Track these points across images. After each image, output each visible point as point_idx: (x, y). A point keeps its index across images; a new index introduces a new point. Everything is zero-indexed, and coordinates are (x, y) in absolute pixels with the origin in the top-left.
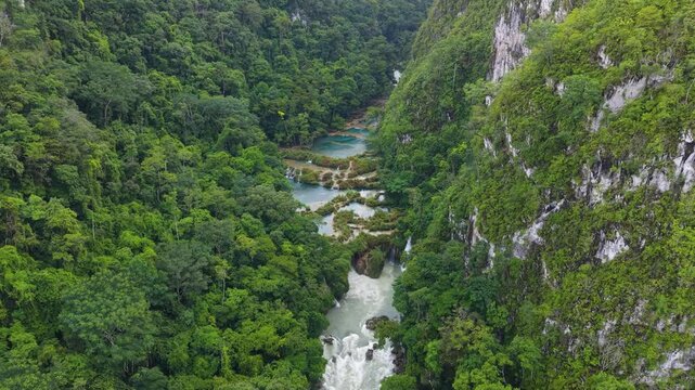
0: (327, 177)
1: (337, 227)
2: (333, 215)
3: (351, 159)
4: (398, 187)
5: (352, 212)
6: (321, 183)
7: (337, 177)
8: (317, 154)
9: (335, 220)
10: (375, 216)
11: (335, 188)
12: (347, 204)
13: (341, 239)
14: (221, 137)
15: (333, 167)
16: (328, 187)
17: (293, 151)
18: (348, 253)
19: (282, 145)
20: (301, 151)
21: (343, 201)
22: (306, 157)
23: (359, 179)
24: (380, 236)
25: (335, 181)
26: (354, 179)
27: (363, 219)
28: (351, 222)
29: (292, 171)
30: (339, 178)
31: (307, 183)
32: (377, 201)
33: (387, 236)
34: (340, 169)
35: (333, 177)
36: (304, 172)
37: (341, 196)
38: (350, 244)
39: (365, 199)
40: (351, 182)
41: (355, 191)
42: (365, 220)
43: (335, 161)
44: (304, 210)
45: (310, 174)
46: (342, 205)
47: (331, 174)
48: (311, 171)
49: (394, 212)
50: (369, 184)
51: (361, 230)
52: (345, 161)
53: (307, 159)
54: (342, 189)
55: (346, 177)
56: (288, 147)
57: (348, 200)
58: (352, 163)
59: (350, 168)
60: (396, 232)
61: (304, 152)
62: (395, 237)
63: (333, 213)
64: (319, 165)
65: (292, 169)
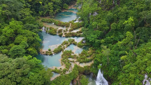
0: (60, 31)
1: (63, 61)
2: (62, 53)
3: (71, 22)
4: (93, 39)
5: (71, 52)
6: (57, 34)
7: (64, 31)
8: (56, 20)
9: (62, 56)
10: (82, 53)
11: (64, 37)
12: (69, 46)
15: (63, 26)
16: (60, 36)
17: (47, 19)
20: (50, 19)
21: (67, 44)
22: (52, 21)
23: (74, 32)
24: (85, 67)
25: (64, 33)
26: (71, 32)
27: (76, 56)
28: (70, 57)
29: (45, 28)
30: (65, 32)
31: (51, 34)
32: (82, 44)
33: (89, 67)
34: (66, 27)
35: (62, 31)
36: (50, 29)
37: (66, 41)
38: (69, 75)
39: (77, 43)
40: (71, 33)
41: (72, 38)
42: (77, 56)
43: (64, 23)
44: (48, 51)
45: (53, 30)
46: (66, 46)
47: (62, 30)
48: (53, 28)
49: (90, 50)
50: (78, 34)
51: (75, 62)
52: (68, 23)
53: (52, 22)
54: (67, 37)
55: (68, 31)
56: (45, 17)
57: (69, 43)
58: (71, 24)
59: (70, 26)
60: (93, 64)
61: (51, 19)
62: (93, 67)
63: (62, 52)
64: (57, 25)
65: (45, 27)
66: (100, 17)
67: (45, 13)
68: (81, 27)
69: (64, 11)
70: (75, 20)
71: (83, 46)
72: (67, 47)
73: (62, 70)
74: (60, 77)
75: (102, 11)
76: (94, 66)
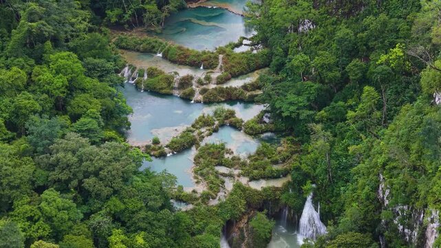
0: (185, 82)
1: (200, 174)
2: (194, 152)
3: (221, 51)
4: (292, 108)
5: (222, 147)
6: (176, 93)
7: (200, 83)
8: (170, 43)
9: (197, 159)
10: (258, 153)
11: (198, 102)
12: (216, 131)
13: (206, 197)
14: (17, 35)
15: (194, 65)
16: (187, 99)
17: (133, 36)
18: (216, 224)
19: (118, 26)
20: (145, 37)
21: (208, 125)
22: (154, 47)
23: (233, 86)
24: (265, 190)
25: (197, 89)
26: (225, 86)
27: (239, 159)
28: (220, 164)
29: (132, 72)
30: (202, 84)
31: (155, 92)
32: (259, 125)
33: (277, 189)
34: (204, 68)
35: (193, 82)
36: (152, 73)
37: (206, 115)
38: (220, 207)
39: (242, 122)
40: (221, 91)
41: (226, 107)
42: (242, 161)
43: (198, 56)
44: (150, 143)
45: (160, 77)
46: (207, 132)
47: (192, 78)
48: (161, 73)
49: (286, 145)
50: (248, 94)
51: (236, 178)
52: (212, 55)
53: (154, 50)
54: (208, 102)
55: (213, 82)
56: (126, 30)
57: (217, 123)
58: (223, 59)
59: (219, 66)
60: (289, 182)
61: (152, 39)
62: (289, 191)
63: (194, 148)
64: (174, 62)
65: (133, 69)
66: (321, 38)
67: (127, 16)
68: (259, 68)
69: (194, 5)
70: (236, 42)
71: (262, 133)
72: (210, 134)
73: (198, 195)
74: (194, 210)
75: (327, 19)
76: (294, 189)
